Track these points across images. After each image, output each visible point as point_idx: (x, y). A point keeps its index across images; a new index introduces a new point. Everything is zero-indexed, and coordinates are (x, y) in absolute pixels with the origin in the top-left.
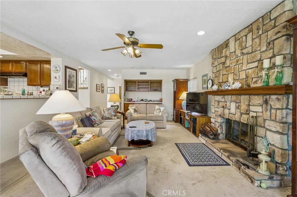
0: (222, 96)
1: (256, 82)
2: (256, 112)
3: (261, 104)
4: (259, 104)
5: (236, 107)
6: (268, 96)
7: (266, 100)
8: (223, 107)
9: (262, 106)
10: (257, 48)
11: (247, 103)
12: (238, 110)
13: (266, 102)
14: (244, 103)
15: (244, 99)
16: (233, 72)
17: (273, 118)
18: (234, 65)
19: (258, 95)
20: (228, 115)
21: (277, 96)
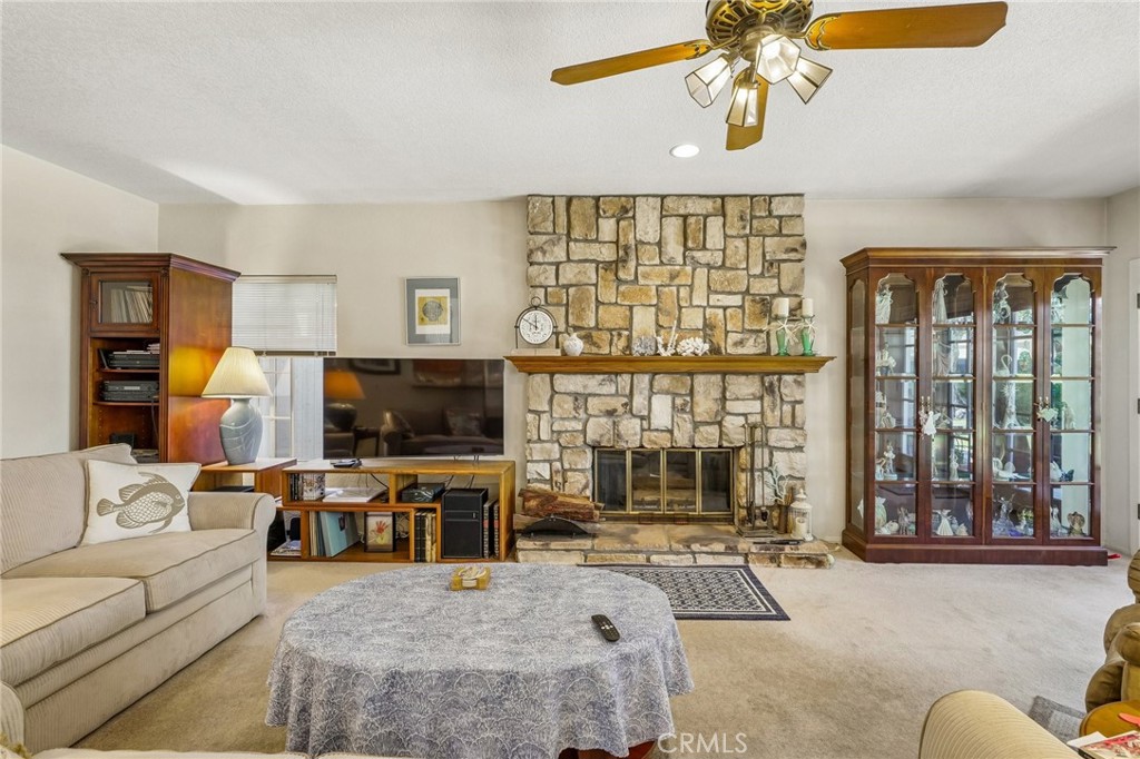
0: (601, 377)
1: (741, 343)
2: (745, 415)
3: (758, 395)
4: (753, 394)
5: (674, 407)
6: (776, 377)
7: (771, 384)
8: (611, 413)
9: (761, 398)
10: (740, 262)
11: (716, 394)
12: (685, 416)
13: (770, 390)
14: (707, 393)
15: (705, 385)
16: (654, 302)
17: (788, 421)
18: (659, 283)
19: (746, 374)
20: (639, 437)
21: (795, 377)
